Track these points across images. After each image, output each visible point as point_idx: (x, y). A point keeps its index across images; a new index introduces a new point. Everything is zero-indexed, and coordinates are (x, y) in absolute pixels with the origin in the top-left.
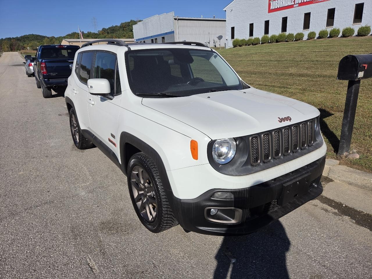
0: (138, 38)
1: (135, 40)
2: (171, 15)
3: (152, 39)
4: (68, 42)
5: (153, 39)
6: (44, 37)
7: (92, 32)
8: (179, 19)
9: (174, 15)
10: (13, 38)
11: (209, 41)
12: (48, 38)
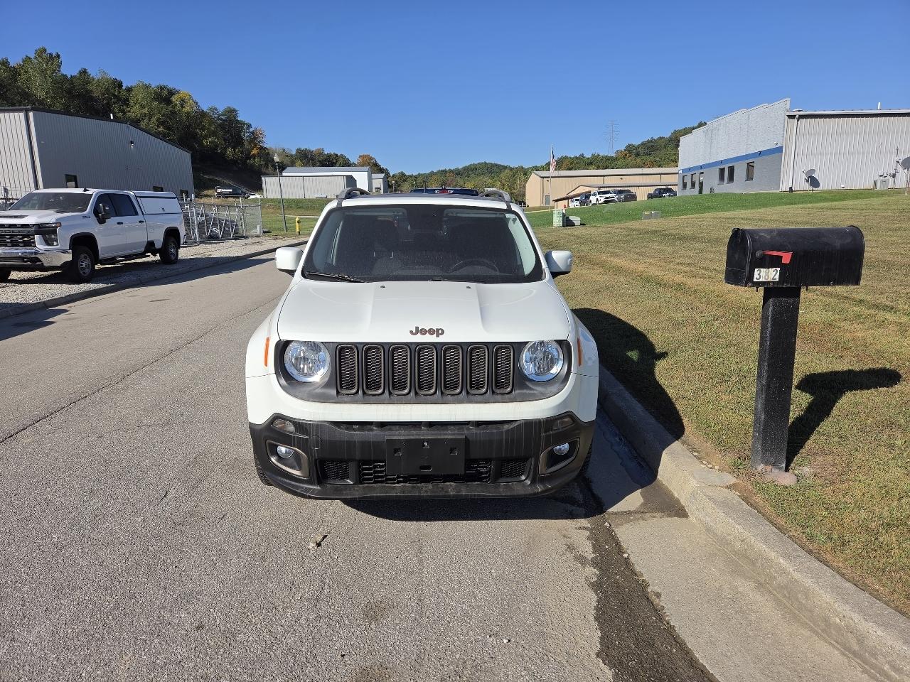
0: (687, 167)
1: (681, 172)
2: (782, 107)
3: (721, 167)
4: (542, 177)
5: (724, 168)
6: (505, 168)
7: (601, 154)
8: (801, 117)
9: (788, 107)
10: (451, 171)
11: (892, 172)
12: (511, 169)
